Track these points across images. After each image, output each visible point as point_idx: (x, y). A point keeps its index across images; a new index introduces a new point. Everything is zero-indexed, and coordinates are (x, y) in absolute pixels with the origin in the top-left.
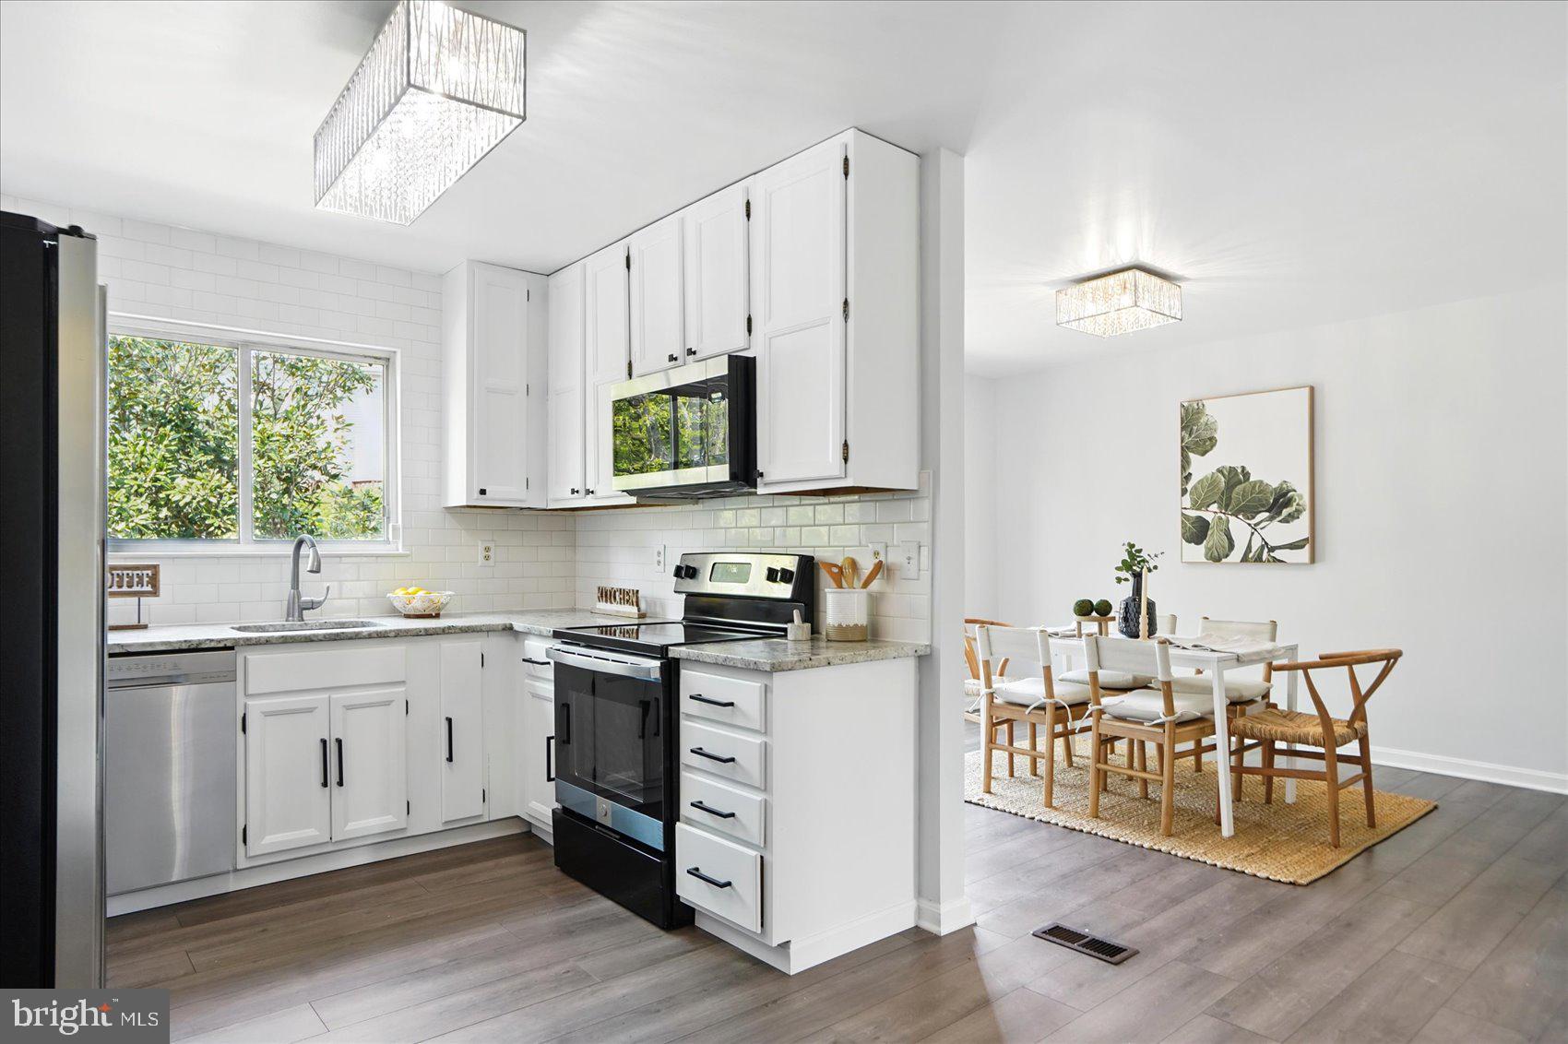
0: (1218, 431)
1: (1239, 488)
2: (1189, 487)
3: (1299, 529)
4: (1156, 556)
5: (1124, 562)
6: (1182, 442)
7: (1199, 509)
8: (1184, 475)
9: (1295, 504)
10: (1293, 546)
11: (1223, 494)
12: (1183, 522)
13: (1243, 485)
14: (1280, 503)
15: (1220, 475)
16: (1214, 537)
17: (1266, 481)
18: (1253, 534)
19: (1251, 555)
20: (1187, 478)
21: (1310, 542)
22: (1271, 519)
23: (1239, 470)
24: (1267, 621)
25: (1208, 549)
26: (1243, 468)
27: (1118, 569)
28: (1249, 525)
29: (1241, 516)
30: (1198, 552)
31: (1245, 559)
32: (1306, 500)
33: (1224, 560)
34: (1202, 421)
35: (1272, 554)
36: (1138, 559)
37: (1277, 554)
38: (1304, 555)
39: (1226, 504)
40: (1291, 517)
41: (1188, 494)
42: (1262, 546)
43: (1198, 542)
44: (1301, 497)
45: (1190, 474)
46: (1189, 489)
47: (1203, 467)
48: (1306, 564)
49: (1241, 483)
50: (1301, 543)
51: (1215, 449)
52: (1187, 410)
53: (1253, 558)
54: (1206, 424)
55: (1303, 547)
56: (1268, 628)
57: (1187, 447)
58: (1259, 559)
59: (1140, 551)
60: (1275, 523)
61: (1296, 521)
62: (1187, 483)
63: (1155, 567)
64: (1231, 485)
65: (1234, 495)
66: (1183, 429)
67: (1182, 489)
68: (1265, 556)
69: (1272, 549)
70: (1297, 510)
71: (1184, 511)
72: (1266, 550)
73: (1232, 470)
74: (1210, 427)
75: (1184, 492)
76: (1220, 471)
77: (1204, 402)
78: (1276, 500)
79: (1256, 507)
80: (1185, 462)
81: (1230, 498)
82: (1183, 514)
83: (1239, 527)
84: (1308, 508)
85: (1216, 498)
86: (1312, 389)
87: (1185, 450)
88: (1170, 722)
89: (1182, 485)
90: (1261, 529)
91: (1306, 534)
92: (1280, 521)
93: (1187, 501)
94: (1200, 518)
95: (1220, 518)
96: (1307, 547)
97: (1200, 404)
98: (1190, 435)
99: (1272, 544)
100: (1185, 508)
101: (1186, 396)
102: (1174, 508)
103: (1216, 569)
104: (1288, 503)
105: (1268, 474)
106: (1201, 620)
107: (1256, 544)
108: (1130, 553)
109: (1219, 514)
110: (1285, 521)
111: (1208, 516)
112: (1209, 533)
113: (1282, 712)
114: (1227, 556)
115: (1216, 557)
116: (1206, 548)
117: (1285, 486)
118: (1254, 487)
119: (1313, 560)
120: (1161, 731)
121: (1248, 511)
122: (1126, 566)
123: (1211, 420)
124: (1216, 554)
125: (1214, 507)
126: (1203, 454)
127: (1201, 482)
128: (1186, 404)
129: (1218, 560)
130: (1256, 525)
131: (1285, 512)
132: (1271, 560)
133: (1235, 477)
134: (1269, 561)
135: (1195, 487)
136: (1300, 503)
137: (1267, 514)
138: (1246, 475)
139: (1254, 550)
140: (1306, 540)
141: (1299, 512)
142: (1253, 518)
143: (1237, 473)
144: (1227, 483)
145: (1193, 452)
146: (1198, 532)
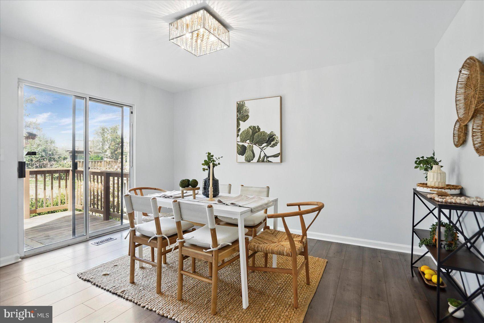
0: (250, 113)
1: (257, 134)
2: (240, 134)
3: (276, 150)
4: (219, 158)
5: (205, 161)
6: (237, 117)
7: (243, 142)
8: (238, 129)
9: (275, 140)
10: (275, 156)
11: (251, 136)
12: (237, 147)
13: (258, 133)
14: (270, 140)
15: (250, 129)
16: (248, 153)
17: (266, 131)
18: (261, 151)
19: (260, 160)
20: (239, 130)
21: (280, 155)
22: (267, 146)
23: (257, 127)
24: (265, 187)
25: (246, 157)
26: (258, 126)
27: (203, 164)
28: (260, 148)
29: (257, 145)
30: (242, 158)
31: (258, 161)
32: (279, 139)
33: (251, 161)
34: (244, 109)
35: (268, 159)
36: (212, 160)
37: (270, 159)
38: (278, 159)
39: (252, 141)
40: (274, 145)
41: (239, 136)
42: (264, 156)
43: (243, 155)
44: (277, 138)
45: (240, 129)
46: (239, 135)
47: (244, 126)
48: (279, 163)
49: (257, 132)
50: (277, 155)
51: (248, 119)
52: (239, 104)
53: (261, 161)
54: (245, 110)
55: (278, 156)
56: (266, 190)
57: (239, 119)
58: (263, 161)
59: (213, 156)
60: (269, 147)
61: (276, 146)
62: (239, 132)
63: (219, 164)
64: (254, 133)
65: (255, 137)
66: (237, 112)
67: (237, 135)
68: (265, 160)
69: (268, 157)
70: (276, 143)
71: (238, 143)
72: (266, 158)
73: (254, 127)
74: (247, 111)
75: (238, 135)
76: (250, 127)
77: (245, 102)
78: (269, 139)
79: (262, 141)
80: (238, 125)
81: (253, 138)
82: (237, 144)
83: (256, 149)
84: (280, 142)
85: (249, 138)
86: (281, 98)
87: (238, 120)
88: (215, 251)
89: (237, 133)
90: (264, 149)
91: (279, 152)
92: (270, 147)
93: (239, 139)
94: (243, 145)
95: (250, 145)
96: (280, 156)
97: (243, 103)
98: (240, 114)
99: (268, 155)
100: (238, 142)
101: (239, 99)
102: (234, 141)
103: (248, 165)
104: (273, 140)
105: (266, 129)
106: (240, 187)
107: (262, 155)
108: (208, 157)
109: (250, 144)
110: (272, 146)
111: (246, 145)
112: (246, 151)
113: (271, 230)
114: (252, 160)
115: (249, 160)
116: (245, 157)
117: (272, 133)
118: (261, 134)
119: (281, 161)
120: (211, 255)
121: (259, 143)
122: (207, 163)
123: (247, 108)
124: (249, 159)
125: (248, 141)
126: (244, 122)
127: (243, 132)
128: (238, 102)
129: (249, 161)
130: (263, 148)
131: (272, 143)
132: (267, 161)
133: (255, 130)
134: (267, 162)
135: (241, 134)
136: (277, 140)
137: (266, 144)
138: (259, 129)
139: (262, 157)
140: (279, 154)
141: (277, 143)
142: (261, 145)
143: (256, 129)
144: (252, 132)
145: (241, 120)
146: (242, 151)
